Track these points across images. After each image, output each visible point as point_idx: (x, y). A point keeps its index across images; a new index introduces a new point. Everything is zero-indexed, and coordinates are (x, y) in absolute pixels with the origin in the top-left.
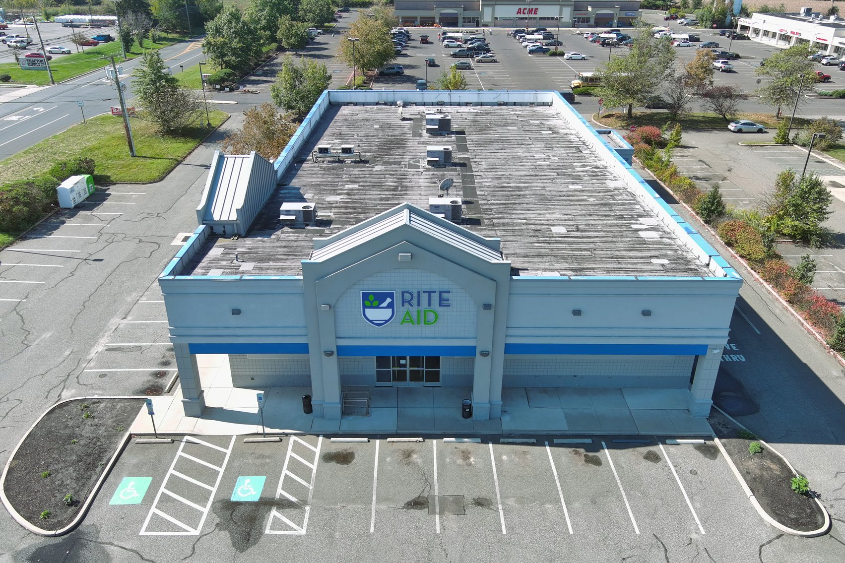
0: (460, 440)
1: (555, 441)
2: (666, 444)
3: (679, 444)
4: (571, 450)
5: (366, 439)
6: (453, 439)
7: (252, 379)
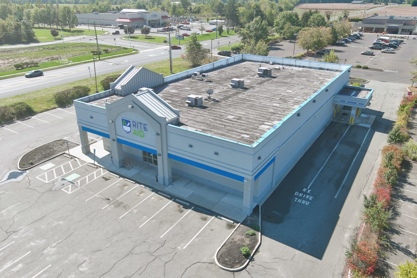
0: (146, 187)
1: (177, 200)
2: (217, 217)
3: (222, 219)
4: (178, 205)
5: (118, 176)
6: (143, 186)
7: (109, 148)
